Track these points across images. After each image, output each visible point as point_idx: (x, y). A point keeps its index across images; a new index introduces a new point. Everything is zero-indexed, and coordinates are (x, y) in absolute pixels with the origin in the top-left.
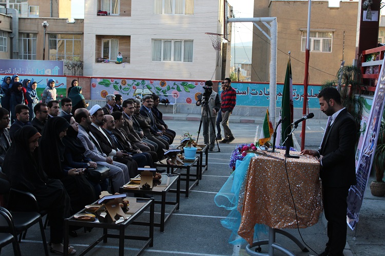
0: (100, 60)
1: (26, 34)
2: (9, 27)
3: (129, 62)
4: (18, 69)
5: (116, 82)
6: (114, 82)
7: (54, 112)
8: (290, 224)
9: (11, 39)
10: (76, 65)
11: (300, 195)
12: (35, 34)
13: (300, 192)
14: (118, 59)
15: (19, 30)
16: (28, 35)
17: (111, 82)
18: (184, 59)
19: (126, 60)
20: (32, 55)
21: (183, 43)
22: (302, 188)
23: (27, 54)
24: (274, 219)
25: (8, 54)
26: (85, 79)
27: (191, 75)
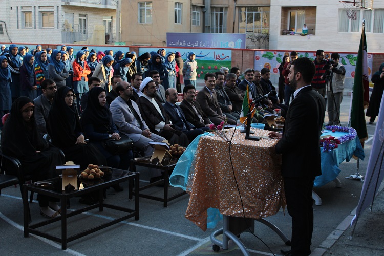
0: (285, 32)
1: (219, 9)
2: (202, 3)
3: (314, 33)
4: (204, 42)
5: (279, 55)
6: (277, 55)
7: (136, 84)
8: (239, 212)
9: (204, 13)
10: (261, 37)
11: (247, 182)
12: (227, 8)
13: (247, 178)
14: (303, 30)
15: (211, 5)
16: (221, 9)
17: (274, 55)
18: (374, 29)
19: (311, 31)
20: (223, 28)
21: (373, 12)
22: (249, 174)
23: (219, 28)
24: (222, 204)
25: (201, 28)
26: (249, 51)
27: (381, 47)
